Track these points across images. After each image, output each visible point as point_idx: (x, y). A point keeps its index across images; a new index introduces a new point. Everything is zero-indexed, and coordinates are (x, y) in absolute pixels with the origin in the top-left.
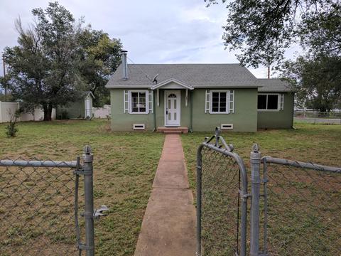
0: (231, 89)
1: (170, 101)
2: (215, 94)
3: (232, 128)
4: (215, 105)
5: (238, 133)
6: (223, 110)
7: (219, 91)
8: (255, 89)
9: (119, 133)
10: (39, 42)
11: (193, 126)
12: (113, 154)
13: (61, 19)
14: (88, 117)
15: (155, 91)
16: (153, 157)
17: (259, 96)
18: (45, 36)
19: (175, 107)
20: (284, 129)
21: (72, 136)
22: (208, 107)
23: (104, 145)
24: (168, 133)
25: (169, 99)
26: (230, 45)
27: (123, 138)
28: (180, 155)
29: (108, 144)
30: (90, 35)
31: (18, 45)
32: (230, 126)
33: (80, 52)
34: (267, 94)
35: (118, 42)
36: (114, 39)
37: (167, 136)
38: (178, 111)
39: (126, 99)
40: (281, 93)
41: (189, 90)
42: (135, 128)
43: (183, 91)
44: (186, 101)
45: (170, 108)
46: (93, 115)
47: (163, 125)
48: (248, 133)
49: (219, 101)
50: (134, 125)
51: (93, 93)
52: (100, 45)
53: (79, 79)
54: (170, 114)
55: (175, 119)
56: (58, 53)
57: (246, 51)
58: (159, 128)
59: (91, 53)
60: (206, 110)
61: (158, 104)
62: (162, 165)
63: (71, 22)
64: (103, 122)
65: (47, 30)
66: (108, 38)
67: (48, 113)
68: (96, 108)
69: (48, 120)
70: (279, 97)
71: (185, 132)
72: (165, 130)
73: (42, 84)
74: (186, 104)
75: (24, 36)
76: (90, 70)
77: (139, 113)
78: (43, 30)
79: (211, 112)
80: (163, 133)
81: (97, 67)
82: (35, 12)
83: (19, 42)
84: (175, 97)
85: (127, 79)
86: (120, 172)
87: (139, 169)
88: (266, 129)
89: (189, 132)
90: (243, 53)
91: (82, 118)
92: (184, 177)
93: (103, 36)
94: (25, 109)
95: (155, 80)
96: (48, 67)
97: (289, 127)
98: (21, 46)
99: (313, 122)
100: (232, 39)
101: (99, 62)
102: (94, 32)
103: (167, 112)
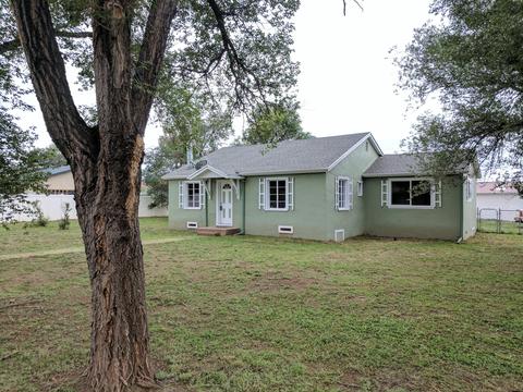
0: (289, 175)
1: (224, 193)
2: (273, 184)
3: (291, 232)
4: (273, 198)
6: (283, 205)
7: (277, 179)
11: (246, 228)
19: (229, 201)
22: (262, 202)
25: (225, 190)
32: (290, 230)
34: (411, 180)
38: (232, 206)
39: (181, 192)
42: (188, 227)
44: (237, 193)
45: (224, 202)
47: (214, 223)
49: (277, 194)
50: (188, 223)
54: (225, 210)
55: (230, 216)
61: (210, 197)
70: (433, 183)
71: (222, 234)
74: (238, 197)
77: (194, 208)
79: (268, 208)
84: (230, 188)
103: (221, 208)
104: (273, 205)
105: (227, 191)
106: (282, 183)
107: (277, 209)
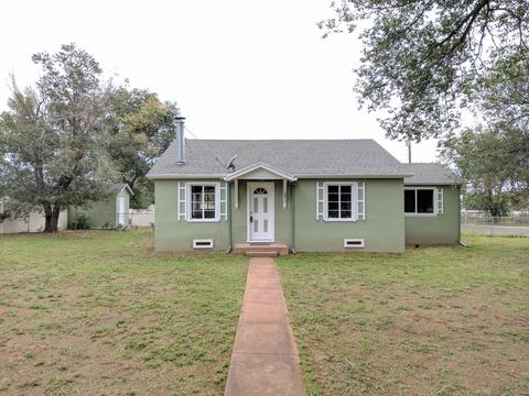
0: (360, 180)
1: (256, 200)
2: (332, 189)
3: (362, 245)
4: (332, 206)
5: (373, 255)
6: (347, 214)
7: (340, 184)
8: (399, 180)
9: (167, 256)
10: (43, 105)
11: (297, 243)
12: (149, 302)
13: (80, 69)
14: (120, 226)
15: (231, 184)
16: (225, 310)
17: (406, 191)
18: (52, 95)
19: (266, 211)
20: (447, 245)
21: (83, 262)
22: (321, 211)
23: (135, 282)
24: (254, 256)
25: (256, 196)
26: (368, 102)
27: (173, 266)
28: (280, 307)
29: (145, 281)
30: (128, 96)
31: (8, 109)
32: (359, 243)
33: (110, 121)
34: (416, 189)
35: (173, 107)
36: (167, 103)
37: (252, 260)
38: (271, 216)
39: (182, 197)
40: (439, 186)
41: (288, 182)
42: (195, 246)
43: (278, 183)
44: (285, 199)
45: (256, 211)
46: (130, 222)
47: (244, 241)
48: (391, 255)
49: (339, 200)
50: (195, 241)
51: (131, 185)
52: (144, 110)
53: (106, 164)
54: (256, 221)
55: (266, 230)
56: (73, 122)
57: (397, 112)
58: (238, 246)
59: (129, 123)
60: (318, 214)
61: (237, 205)
62: (244, 334)
63: (96, 75)
64: (144, 234)
65: (56, 86)
66: (157, 100)
67: (51, 219)
68: (135, 211)
69: (51, 231)
70: (436, 192)
71: (282, 253)
72: (249, 249)
73: (44, 171)
74: (285, 205)
75: (19, 96)
76: (124, 150)
77: (203, 220)
78: (50, 85)
79: (326, 218)
80: (246, 255)
81: (138, 145)
82: (36, 58)
83: (9, 105)
84: (266, 192)
85: (183, 164)
86: (156, 353)
87: (195, 347)
88: (417, 246)
89: (291, 252)
90: (392, 116)
91: (110, 227)
92: (293, 370)
93: (150, 98)
94: (13, 214)
95: (231, 166)
96: (54, 144)
97: (455, 243)
98: (13, 112)
99: (489, 233)
100: (372, 90)
101: (142, 137)
102: (135, 91)
103: (251, 218)
104: (332, 214)
105: (260, 197)
106: (347, 189)
107: (340, 219)
